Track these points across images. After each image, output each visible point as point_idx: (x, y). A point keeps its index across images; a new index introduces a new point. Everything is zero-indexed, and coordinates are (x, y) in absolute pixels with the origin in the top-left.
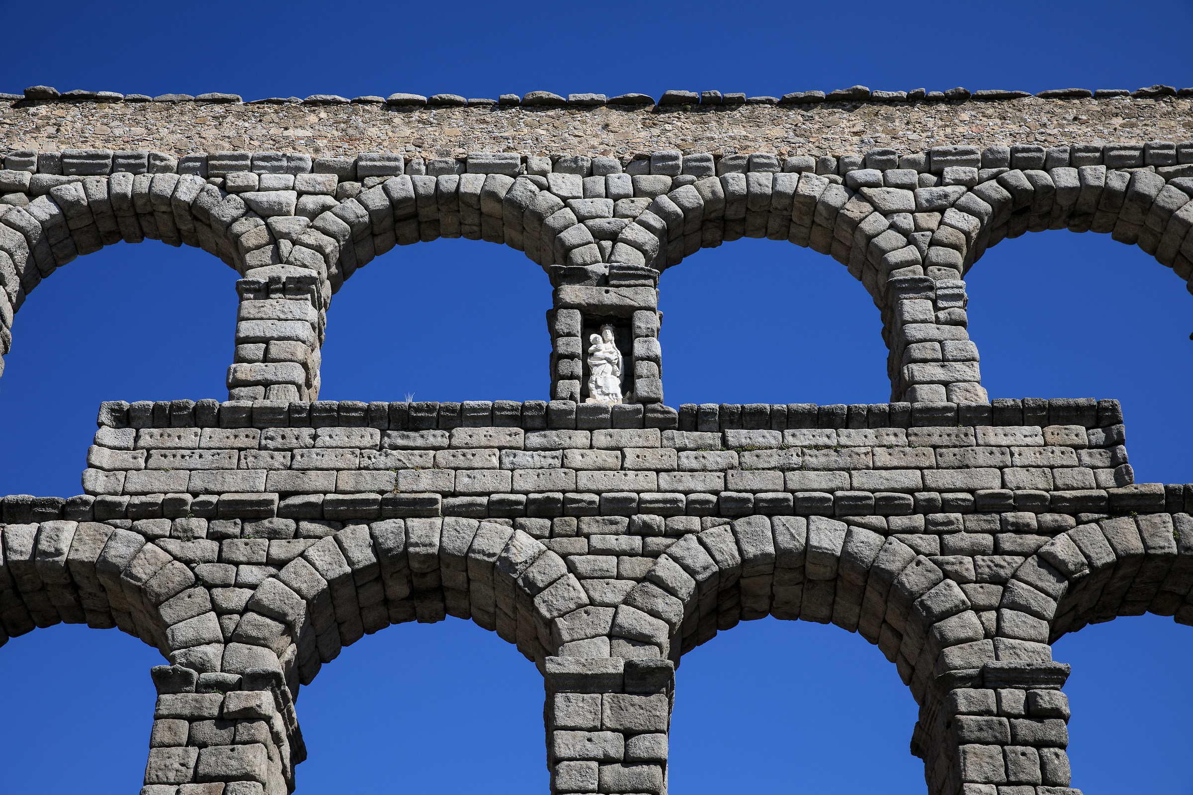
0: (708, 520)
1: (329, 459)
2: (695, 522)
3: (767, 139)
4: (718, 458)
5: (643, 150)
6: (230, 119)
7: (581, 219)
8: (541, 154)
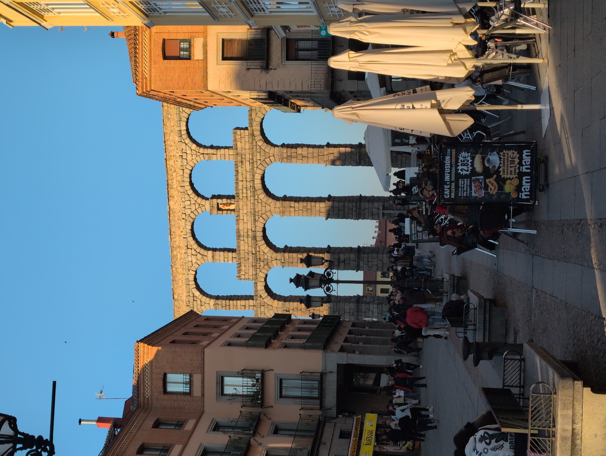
0: (256, 193)
1: (246, 247)
2: (256, 196)
3: (176, 177)
4: (245, 191)
5: (180, 199)
6: (176, 267)
7: (196, 209)
8: (181, 215)
